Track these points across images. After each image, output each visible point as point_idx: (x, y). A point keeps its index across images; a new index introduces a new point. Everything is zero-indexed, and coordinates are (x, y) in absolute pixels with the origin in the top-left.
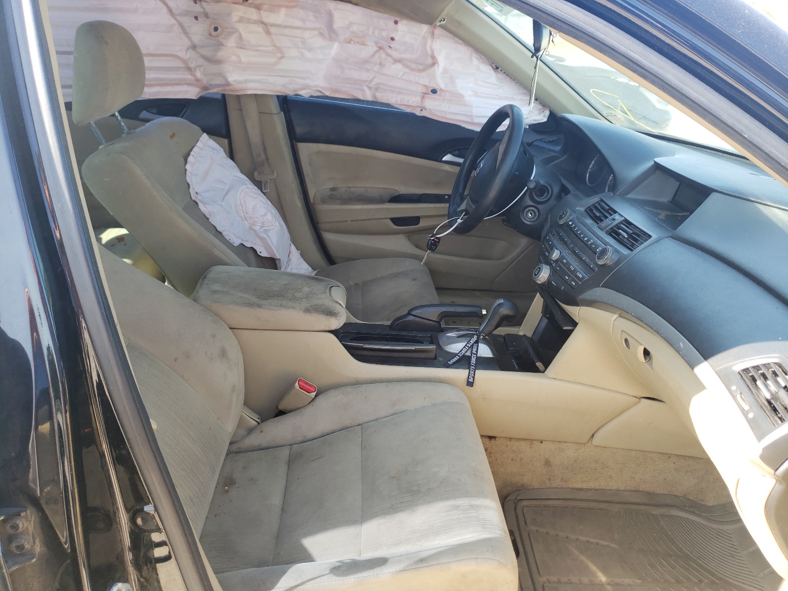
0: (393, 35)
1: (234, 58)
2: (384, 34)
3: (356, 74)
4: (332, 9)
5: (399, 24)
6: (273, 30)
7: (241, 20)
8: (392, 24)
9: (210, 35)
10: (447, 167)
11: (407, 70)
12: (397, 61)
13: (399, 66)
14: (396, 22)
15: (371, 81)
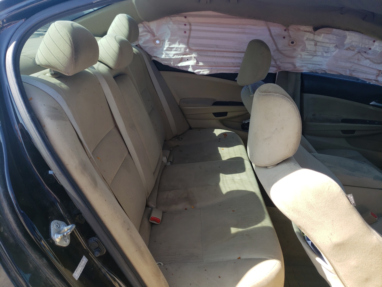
0: (371, 47)
1: (299, 56)
2: (367, 46)
3: (343, 64)
4: (347, 35)
5: (375, 42)
6: (318, 44)
7: (307, 39)
8: (372, 42)
9: (289, 45)
10: (371, 108)
11: (371, 63)
12: (366, 58)
13: (368, 61)
14: (374, 41)
15: (351, 67)
